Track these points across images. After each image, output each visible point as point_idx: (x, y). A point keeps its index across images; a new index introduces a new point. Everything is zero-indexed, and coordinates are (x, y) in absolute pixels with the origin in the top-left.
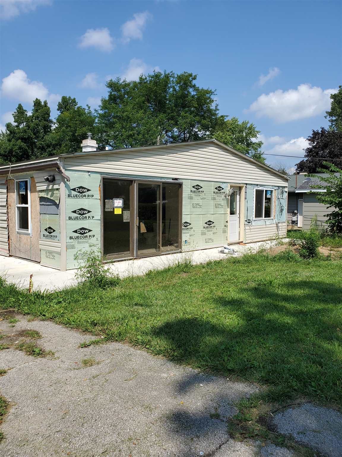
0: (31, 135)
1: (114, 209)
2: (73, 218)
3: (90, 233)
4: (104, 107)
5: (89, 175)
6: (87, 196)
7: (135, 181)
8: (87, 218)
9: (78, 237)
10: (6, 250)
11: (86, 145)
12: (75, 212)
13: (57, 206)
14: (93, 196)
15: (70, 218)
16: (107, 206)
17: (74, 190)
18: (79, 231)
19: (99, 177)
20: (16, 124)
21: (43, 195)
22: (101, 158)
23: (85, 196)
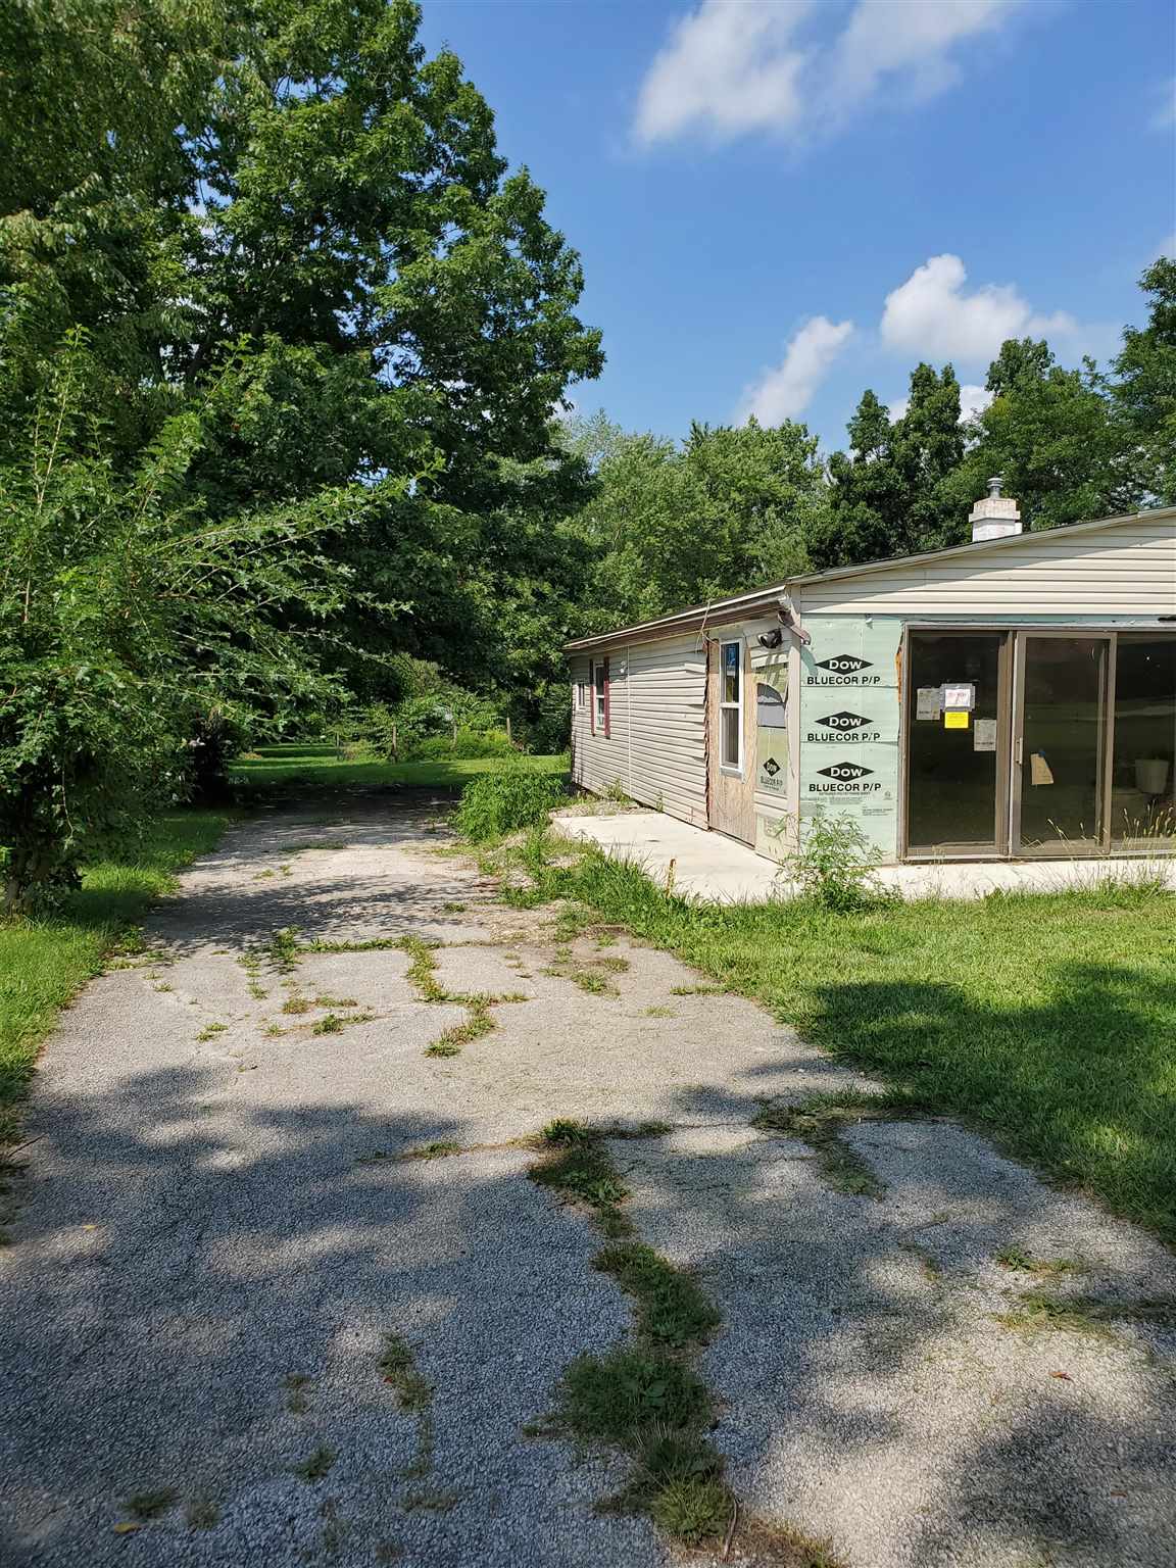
0: (897, 481)
1: (943, 715)
2: (819, 737)
3: (867, 779)
4: (1128, 362)
5: (869, 624)
6: (860, 679)
7: (1015, 632)
8: (860, 737)
9: (832, 787)
10: (702, 812)
11: (982, 517)
12: (825, 721)
13: (783, 704)
14: (877, 679)
15: (811, 737)
16: (920, 707)
17: (825, 665)
18: (835, 772)
19: (897, 629)
20: (857, 452)
21: (762, 678)
22: (909, 575)
23: (855, 679)
